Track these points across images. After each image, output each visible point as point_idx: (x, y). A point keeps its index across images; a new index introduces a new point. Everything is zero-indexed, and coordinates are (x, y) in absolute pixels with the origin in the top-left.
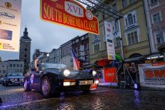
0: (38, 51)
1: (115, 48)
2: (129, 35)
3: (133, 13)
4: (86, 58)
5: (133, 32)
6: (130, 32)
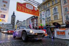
0: (18, 21)
2: (54, 16)
3: (56, 7)
4: (37, 25)
5: (56, 15)
6: (55, 15)
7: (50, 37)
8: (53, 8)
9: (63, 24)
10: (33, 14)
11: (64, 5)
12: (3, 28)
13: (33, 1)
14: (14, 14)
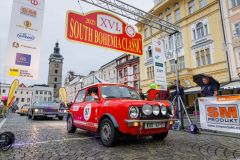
0: (72, 73)
1: (167, 74)
2: (197, 53)
3: (204, 21)
4: (135, 85)
5: (204, 48)
6: (199, 49)
7: (182, 128)
8: (194, 26)
9: (231, 81)
10: (122, 49)
11: (232, 13)
12: (23, 100)
13: (120, 4)
14: (57, 50)
